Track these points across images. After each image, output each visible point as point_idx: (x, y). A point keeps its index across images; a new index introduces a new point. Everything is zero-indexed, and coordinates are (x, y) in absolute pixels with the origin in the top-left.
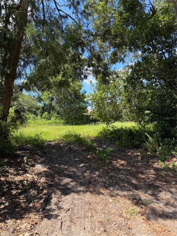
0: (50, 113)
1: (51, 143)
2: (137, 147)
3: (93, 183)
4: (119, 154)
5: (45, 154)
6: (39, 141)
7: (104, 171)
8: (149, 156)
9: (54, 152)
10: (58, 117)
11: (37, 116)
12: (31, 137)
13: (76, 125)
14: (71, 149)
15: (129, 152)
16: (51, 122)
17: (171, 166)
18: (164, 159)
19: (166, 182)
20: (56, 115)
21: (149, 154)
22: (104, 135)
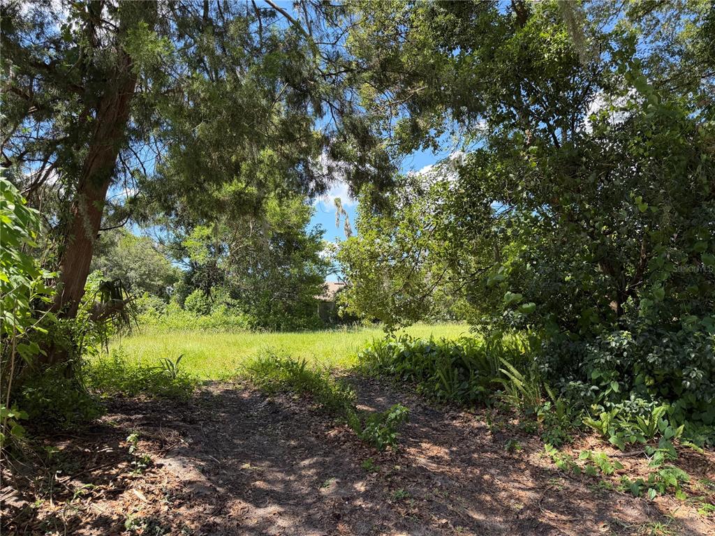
0: (208, 292)
1: (211, 389)
2: (478, 403)
3: (346, 519)
4: (425, 426)
5: (194, 426)
6: (176, 383)
7: (382, 479)
8: (514, 430)
9: (221, 420)
10: (234, 306)
11: (168, 303)
12: (149, 370)
13: (291, 331)
14: (274, 410)
15: (454, 418)
16: (212, 320)
17: (580, 463)
18: (559, 440)
19: (569, 514)
20: (229, 300)
21: (514, 426)
22: (378, 365)
